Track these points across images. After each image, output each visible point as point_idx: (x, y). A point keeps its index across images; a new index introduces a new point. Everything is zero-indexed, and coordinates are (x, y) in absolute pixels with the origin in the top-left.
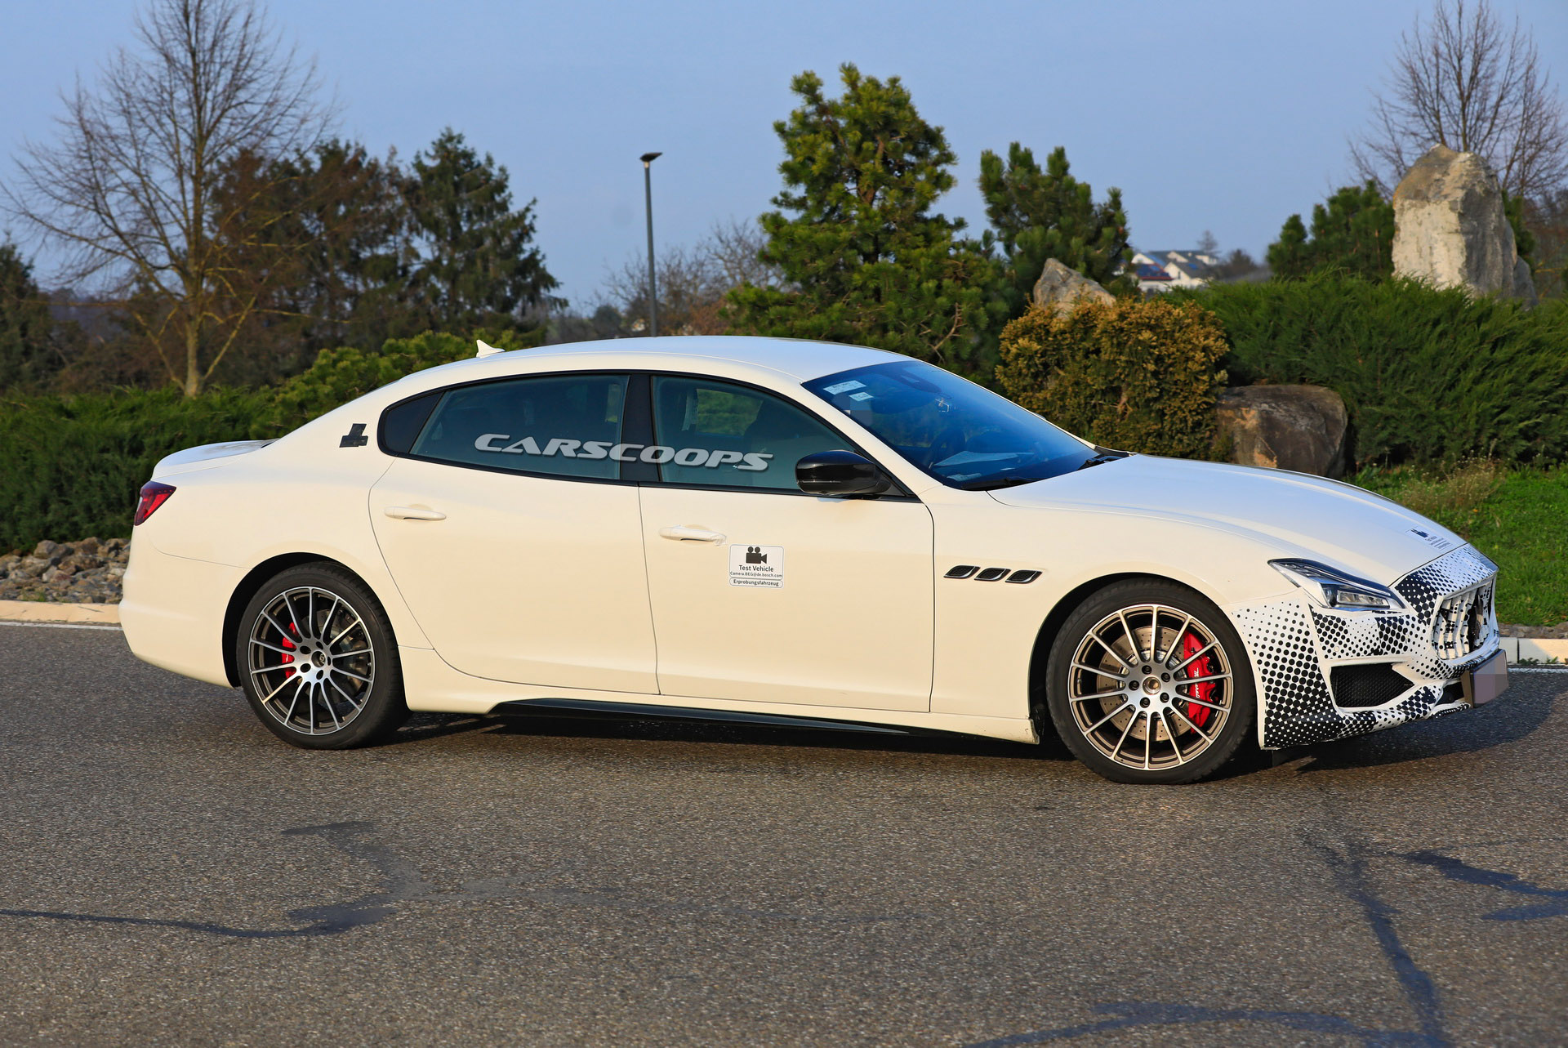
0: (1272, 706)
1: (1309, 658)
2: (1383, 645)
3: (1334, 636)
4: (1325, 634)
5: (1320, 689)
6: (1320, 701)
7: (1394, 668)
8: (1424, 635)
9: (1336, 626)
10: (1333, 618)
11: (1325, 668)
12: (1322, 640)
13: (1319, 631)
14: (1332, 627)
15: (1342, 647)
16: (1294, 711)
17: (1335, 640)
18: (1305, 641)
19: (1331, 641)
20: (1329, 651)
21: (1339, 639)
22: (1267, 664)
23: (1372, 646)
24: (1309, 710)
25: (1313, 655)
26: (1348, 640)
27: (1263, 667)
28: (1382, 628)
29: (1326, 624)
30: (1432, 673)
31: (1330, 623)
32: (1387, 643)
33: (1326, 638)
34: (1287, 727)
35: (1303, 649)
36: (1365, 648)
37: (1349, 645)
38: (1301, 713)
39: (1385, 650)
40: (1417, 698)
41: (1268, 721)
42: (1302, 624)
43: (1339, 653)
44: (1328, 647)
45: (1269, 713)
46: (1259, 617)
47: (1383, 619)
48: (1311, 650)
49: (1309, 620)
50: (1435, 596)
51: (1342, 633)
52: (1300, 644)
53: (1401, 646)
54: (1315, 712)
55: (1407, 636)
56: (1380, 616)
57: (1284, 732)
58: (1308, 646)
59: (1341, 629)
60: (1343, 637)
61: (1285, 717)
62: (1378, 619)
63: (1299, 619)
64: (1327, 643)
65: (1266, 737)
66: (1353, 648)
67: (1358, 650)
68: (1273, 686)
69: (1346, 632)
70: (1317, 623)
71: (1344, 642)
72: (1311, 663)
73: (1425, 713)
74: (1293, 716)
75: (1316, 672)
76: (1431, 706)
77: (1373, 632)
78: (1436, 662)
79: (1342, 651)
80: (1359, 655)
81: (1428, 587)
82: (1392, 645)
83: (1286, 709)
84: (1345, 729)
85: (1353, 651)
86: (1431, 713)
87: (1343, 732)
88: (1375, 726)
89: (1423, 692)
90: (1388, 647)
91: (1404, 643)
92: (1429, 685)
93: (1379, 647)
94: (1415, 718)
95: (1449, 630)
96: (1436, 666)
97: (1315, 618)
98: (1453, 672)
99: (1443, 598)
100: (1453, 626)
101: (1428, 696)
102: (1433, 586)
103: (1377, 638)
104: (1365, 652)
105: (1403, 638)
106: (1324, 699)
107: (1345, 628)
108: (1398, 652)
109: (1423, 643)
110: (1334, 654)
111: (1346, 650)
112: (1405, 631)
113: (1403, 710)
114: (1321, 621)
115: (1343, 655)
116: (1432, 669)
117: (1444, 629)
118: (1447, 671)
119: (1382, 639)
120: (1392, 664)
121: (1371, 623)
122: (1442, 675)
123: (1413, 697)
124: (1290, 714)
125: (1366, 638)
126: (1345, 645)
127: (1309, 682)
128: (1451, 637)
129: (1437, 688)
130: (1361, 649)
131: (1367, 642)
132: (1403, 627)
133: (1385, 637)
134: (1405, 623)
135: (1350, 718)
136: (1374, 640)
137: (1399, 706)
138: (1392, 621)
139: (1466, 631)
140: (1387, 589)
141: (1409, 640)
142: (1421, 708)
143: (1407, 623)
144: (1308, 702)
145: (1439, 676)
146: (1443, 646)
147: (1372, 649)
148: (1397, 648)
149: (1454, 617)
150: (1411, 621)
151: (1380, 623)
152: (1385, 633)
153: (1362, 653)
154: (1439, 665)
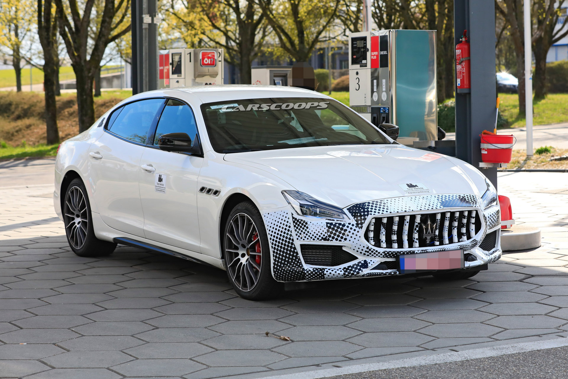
0: (275, 260)
1: (290, 239)
2: (330, 236)
3: (301, 229)
4: (297, 228)
5: (295, 254)
6: (295, 260)
7: (344, 249)
8: (358, 234)
9: (302, 224)
10: (301, 220)
11: (298, 244)
12: (296, 230)
13: (295, 226)
14: (300, 225)
15: (305, 235)
16: (284, 264)
17: (302, 231)
18: (289, 230)
19: (300, 232)
20: (299, 236)
21: (304, 231)
22: (274, 240)
23: (322, 236)
24: (291, 264)
25: (292, 238)
26: (308, 232)
27: (272, 241)
28: (329, 227)
29: (298, 223)
30: (367, 254)
31: (300, 223)
32: (332, 235)
34: (281, 271)
35: (288, 234)
36: (318, 237)
37: (309, 234)
38: (287, 265)
39: (331, 239)
40: (358, 265)
41: (274, 267)
42: (288, 222)
43: (303, 238)
44: (298, 234)
46: (272, 217)
47: (331, 224)
48: (291, 235)
49: (291, 221)
50: (367, 215)
51: (305, 228)
52: (286, 232)
53: (342, 238)
54: (293, 265)
55: (347, 233)
56: (330, 222)
57: (281, 273)
58: (290, 233)
59: (305, 226)
60: (306, 230)
61: (280, 266)
62: (327, 223)
63: (287, 219)
64: (298, 232)
65: (274, 275)
66: (311, 236)
67: (313, 237)
68: (276, 251)
69: (307, 228)
70: (294, 222)
73: (358, 273)
74: (284, 266)
75: (293, 246)
76: (364, 270)
77: (322, 229)
78: (368, 248)
79: (305, 237)
80: (314, 239)
81: (366, 210)
82: (336, 237)
83: (281, 263)
84: (307, 276)
85: (311, 238)
86: (361, 273)
87: (307, 277)
88: (325, 276)
89: (363, 262)
90: (333, 238)
91: (344, 237)
92: (368, 259)
93: (327, 237)
94: (350, 275)
95: (393, 234)
96: (368, 250)
97: (294, 220)
98: (383, 254)
99: (373, 216)
100: (395, 232)
101: (365, 265)
102: (370, 210)
103: (326, 233)
104: (318, 239)
105: (344, 234)
106: (297, 260)
107: (307, 226)
108: (340, 241)
109: (357, 238)
110: (301, 238)
111: (307, 237)
112: (346, 230)
113: (345, 270)
114: (296, 221)
115: (306, 239)
116: (366, 251)
117: (384, 233)
118: (377, 253)
119: (329, 234)
120: (341, 246)
121: (322, 225)
122: (375, 255)
123: (355, 264)
124: (282, 265)
125: (319, 232)
126: (307, 234)
127: (290, 251)
128: (395, 237)
129: (372, 262)
130: (315, 237)
131: (319, 234)
132: (344, 228)
133: (331, 233)
134: (346, 226)
135: (310, 270)
136: (324, 233)
137: (345, 268)
138: (337, 225)
139: (416, 236)
140: (341, 209)
141: (348, 235)
142: (357, 270)
143: (348, 227)
144: (290, 260)
145: (373, 255)
146: (384, 241)
147: (322, 238)
148: (339, 239)
149: (395, 228)
150: (350, 226)
151: (329, 225)
152: (331, 230)
153: (316, 239)
154: (370, 250)
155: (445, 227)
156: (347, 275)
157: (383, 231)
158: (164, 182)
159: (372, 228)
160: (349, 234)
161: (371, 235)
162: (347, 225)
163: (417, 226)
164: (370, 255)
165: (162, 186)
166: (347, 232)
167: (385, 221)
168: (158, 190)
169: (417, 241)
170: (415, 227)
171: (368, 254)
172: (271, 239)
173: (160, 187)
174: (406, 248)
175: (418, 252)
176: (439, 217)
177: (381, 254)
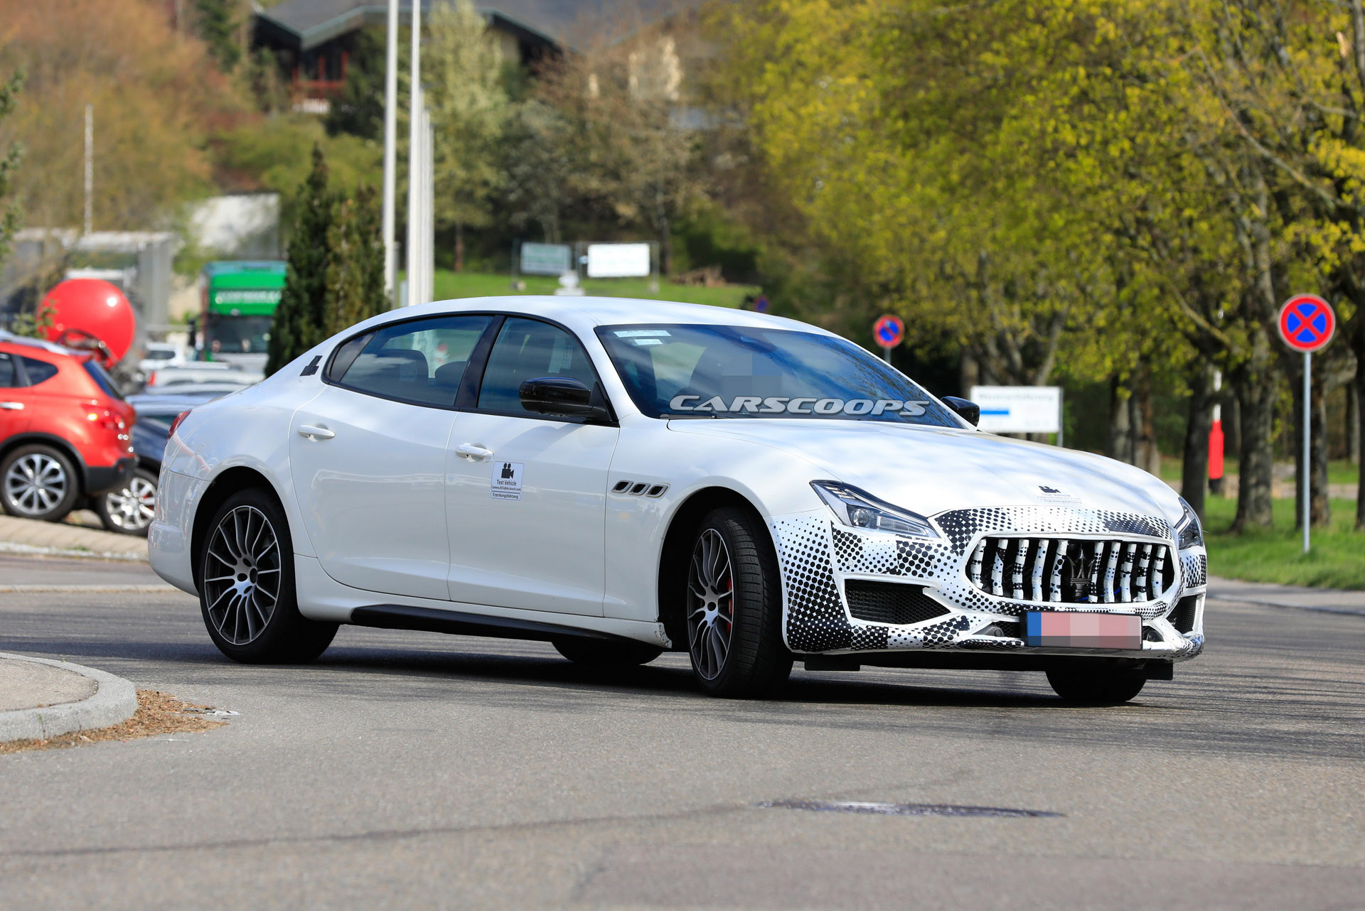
0: (792, 609)
1: (825, 569)
2: (902, 566)
3: (849, 551)
4: (841, 548)
5: (833, 598)
6: (833, 609)
7: (926, 592)
8: (954, 564)
9: (852, 542)
10: (850, 535)
11: (840, 579)
12: (837, 553)
13: (836, 545)
14: (848, 543)
15: (855, 562)
16: (810, 616)
17: (850, 555)
18: (823, 553)
19: (846, 556)
20: (843, 564)
21: (854, 554)
22: (791, 571)
23: (887, 565)
24: (823, 617)
25: (829, 567)
26: (862, 556)
27: (788, 573)
28: (902, 550)
29: (843, 540)
30: (968, 603)
31: (847, 539)
32: (907, 565)
33: (841, 552)
34: (803, 630)
35: (821, 560)
36: (879, 566)
37: (863, 561)
38: (816, 618)
39: (903, 571)
40: (950, 624)
41: (789, 623)
42: (822, 537)
43: (852, 567)
44: (843, 560)
45: (790, 616)
46: (790, 529)
47: (906, 544)
48: (827, 562)
49: (829, 535)
50: (974, 531)
51: (857, 549)
52: (819, 555)
53: (924, 570)
54: (828, 619)
55: (933, 562)
56: (904, 540)
57: (801, 634)
58: (825, 558)
59: (856, 545)
60: (857, 553)
61: (802, 621)
62: (898, 542)
63: (821, 533)
64: (842, 556)
65: (789, 638)
66: (867, 564)
68: (795, 591)
69: (861, 548)
70: (835, 538)
71: (858, 557)
72: (827, 573)
73: (950, 638)
74: (809, 621)
75: (831, 583)
76: (961, 633)
77: (890, 552)
78: (971, 593)
79: (856, 566)
80: (872, 571)
81: (971, 522)
82: (913, 568)
83: (804, 614)
84: (855, 638)
85: (867, 568)
86: (957, 639)
87: (855, 641)
88: (888, 640)
89: (959, 619)
90: (908, 570)
91: (929, 569)
92: (969, 615)
93: (896, 567)
94: (936, 640)
95: (1016, 571)
96: (971, 597)
97: (835, 533)
98: (999, 606)
99: (984, 534)
100: (1020, 568)
101: (964, 624)
102: (977, 522)
103: (895, 560)
104: (880, 570)
105: (928, 564)
106: (837, 608)
107: (860, 545)
108: (921, 576)
109: (953, 572)
110: (848, 568)
111: (860, 565)
112: (932, 557)
113: (926, 631)
114: (839, 537)
115: (857, 570)
116: (967, 599)
117: (1001, 568)
118: (987, 604)
119: (901, 561)
121: (889, 544)
122: (983, 607)
123: (945, 623)
124: (806, 619)
125: (882, 557)
126: (859, 561)
127: (825, 591)
128: (1018, 579)
129: (977, 619)
130: (875, 566)
131: (883, 561)
132: (930, 553)
133: (905, 560)
134: (933, 550)
135: (860, 628)
136: (891, 560)
137: (925, 628)
138: (917, 546)
139: (1057, 580)
140: (925, 519)
141: (936, 567)
142: (949, 633)
143: (936, 551)
144: (823, 610)
145: (979, 607)
146: (1000, 584)
147: (888, 568)
148: (919, 572)
149: (1021, 560)
150: (941, 550)
151: (901, 545)
152: (904, 555)
153: (876, 570)
154: (975, 596)
155: (1108, 570)
156: (931, 641)
157: (999, 564)
158: (516, 477)
159: (980, 557)
160: (937, 564)
161: (978, 569)
162: (935, 547)
163: (1060, 562)
164: (975, 607)
165: (513, 487)
166: (935, 560)
167: (1004, 545)
168: (500, 495)
169: (1059, 590)
170: (1056, 563)
171: (971, 604)
172: (785, 569)
173: (505, 488)
174: (1038, 601)
175: (1060, 610)
176: (1100, 549)
177: (995, 607)
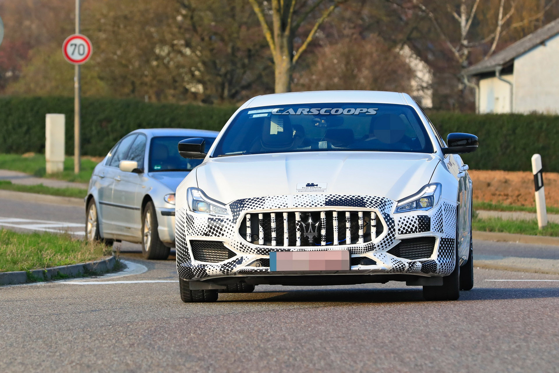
2: (210, 231)
3: (190, 225)
4: (188, 224)
5: (187, 250)
6: (187, 256)
7: (225, 245)
8: (232, 229)
10: (191, 216)
11: (188, 238)
13: (187, 222)
15: (192, 230)
19: (189, 227)
20: (189, 232)
23: (204, 231)
25: (185, 233)
28: (210, 223)
30: (242, 250)
31: (190, 219)
32: (212, 231)
35: (183, 230)
36: (201, 232)
37: (194, 229)
39: (211, 234)
40: (235, 262)
43: (191, 234)
44: (189, 230)
47: (212, 219)
49: (185, 216)
50: (241, 210)
51: (192, 224)
52: (182, 228)
53: (220, 233)
54: (186, 262)
56: (212, 217)
59: (192, 221)
60: (193, 226)
63: (183, 216)
66: (196, 231)
69: (194, 223)
72: (184, 237)
73: (232, 269)
75: (186, 242)
76: (238, 266)
77: (205, 224)
78: (241, 244)
81: (242, 206)
84: (194, 271)
85: (196, 233)
86: (235, 270)
87: (195, 273)
89: (240, 259)
90: (213, 233)
91: (222, 232)
92: (244, 256)
93: (207, 232)
94: (225, 271)
95: (272, 231)
96: (241, 246)
97: (187, 216)
98: (256, 250)
100: (273, 229)
101: (240, 262)
103: (207, 228)
104: (201, 234)
105: (221, 230)
107: (194, 221)
108: (219, 236)
109: (232, 233)
111: (194, 232)
112: (223, 226)
114: (188, 218)
115: (193, 235)
117: (261, 230)
118: (250, 249)
119: (209, 229)
120: (221, 242)
121: (205, 220)
122: (249, 251)
123: (233, 261)
125: (201, 227)
127: (184, 247)
128: (274, 235)
129: (247, 258)
130: (199, 232)
131: (202, 229)
132: (222, 224)
133: (211, 228)
135: (195, 266)
136: (205, 228)
137: (224, 264)
138: (217, 220)
139: (298, 234)
140: (225, 205)
141: (225, 231)
142: (232, 266)
143: (225, 222)
144: (184, 257)
146: (262, 238)
148: (218, 234)
149: (273, 225)
150: (228, 222)
151: (210, 220)
152: (210, 225)
153: (199, 234)
154: (243, 246)
155: (334, 227)
156: (223, 271)
157: (260, 228)
159: (248, 224)
160: (225, 229)
161: (249, 231)
162: (225, 220)
163: (297, 224)
164: (245, 251)
167: (261, 217)
169: (300, 240)
170: (295, 225)
174: (286, 246)
176: (323, 216)
177: (254, 251)
